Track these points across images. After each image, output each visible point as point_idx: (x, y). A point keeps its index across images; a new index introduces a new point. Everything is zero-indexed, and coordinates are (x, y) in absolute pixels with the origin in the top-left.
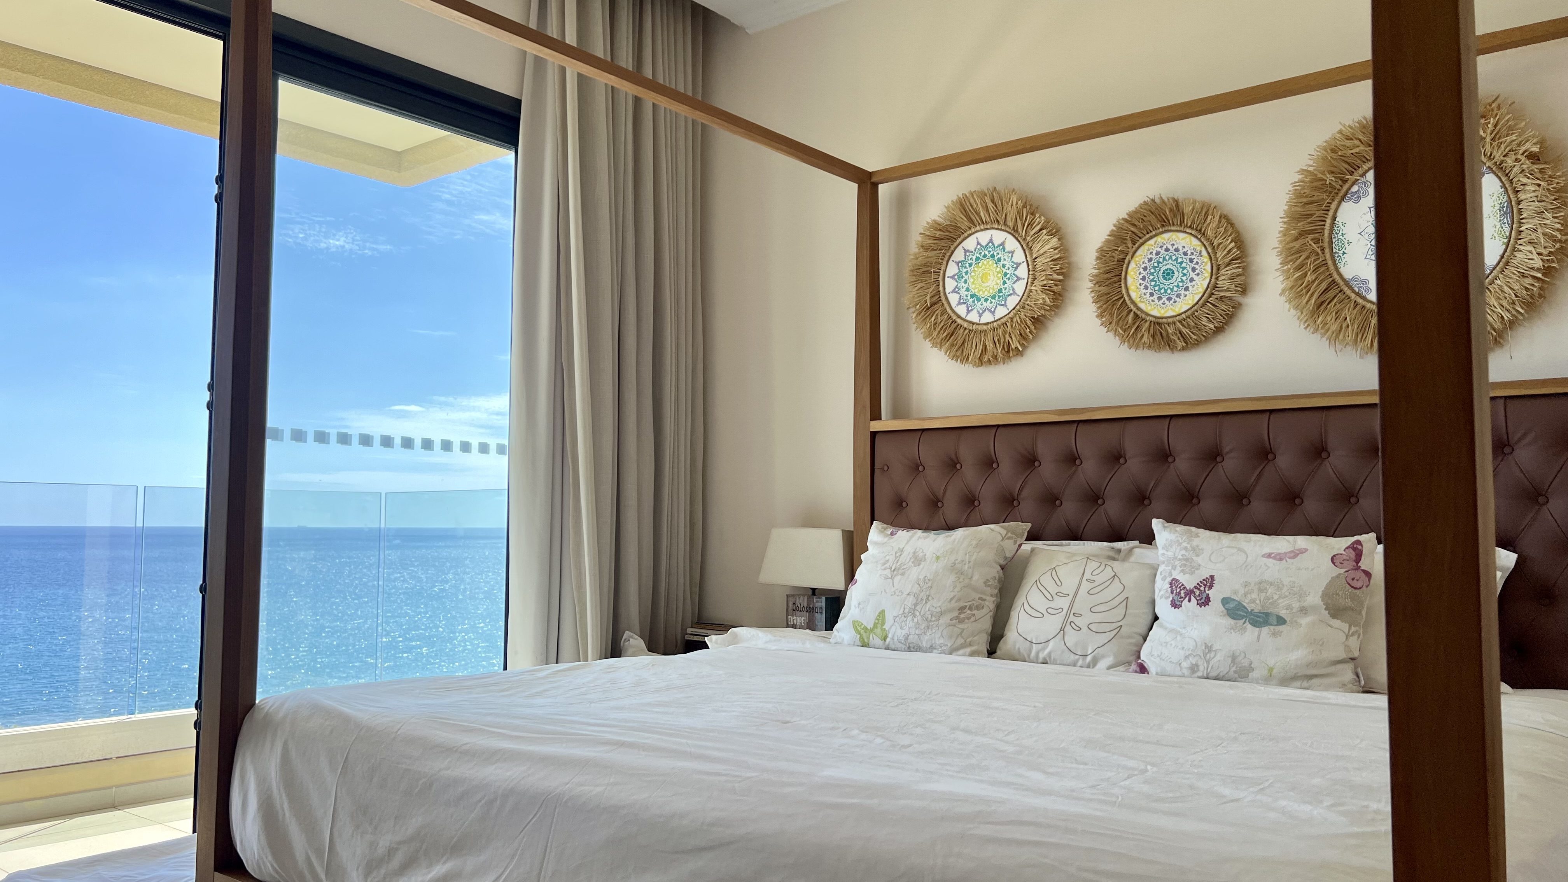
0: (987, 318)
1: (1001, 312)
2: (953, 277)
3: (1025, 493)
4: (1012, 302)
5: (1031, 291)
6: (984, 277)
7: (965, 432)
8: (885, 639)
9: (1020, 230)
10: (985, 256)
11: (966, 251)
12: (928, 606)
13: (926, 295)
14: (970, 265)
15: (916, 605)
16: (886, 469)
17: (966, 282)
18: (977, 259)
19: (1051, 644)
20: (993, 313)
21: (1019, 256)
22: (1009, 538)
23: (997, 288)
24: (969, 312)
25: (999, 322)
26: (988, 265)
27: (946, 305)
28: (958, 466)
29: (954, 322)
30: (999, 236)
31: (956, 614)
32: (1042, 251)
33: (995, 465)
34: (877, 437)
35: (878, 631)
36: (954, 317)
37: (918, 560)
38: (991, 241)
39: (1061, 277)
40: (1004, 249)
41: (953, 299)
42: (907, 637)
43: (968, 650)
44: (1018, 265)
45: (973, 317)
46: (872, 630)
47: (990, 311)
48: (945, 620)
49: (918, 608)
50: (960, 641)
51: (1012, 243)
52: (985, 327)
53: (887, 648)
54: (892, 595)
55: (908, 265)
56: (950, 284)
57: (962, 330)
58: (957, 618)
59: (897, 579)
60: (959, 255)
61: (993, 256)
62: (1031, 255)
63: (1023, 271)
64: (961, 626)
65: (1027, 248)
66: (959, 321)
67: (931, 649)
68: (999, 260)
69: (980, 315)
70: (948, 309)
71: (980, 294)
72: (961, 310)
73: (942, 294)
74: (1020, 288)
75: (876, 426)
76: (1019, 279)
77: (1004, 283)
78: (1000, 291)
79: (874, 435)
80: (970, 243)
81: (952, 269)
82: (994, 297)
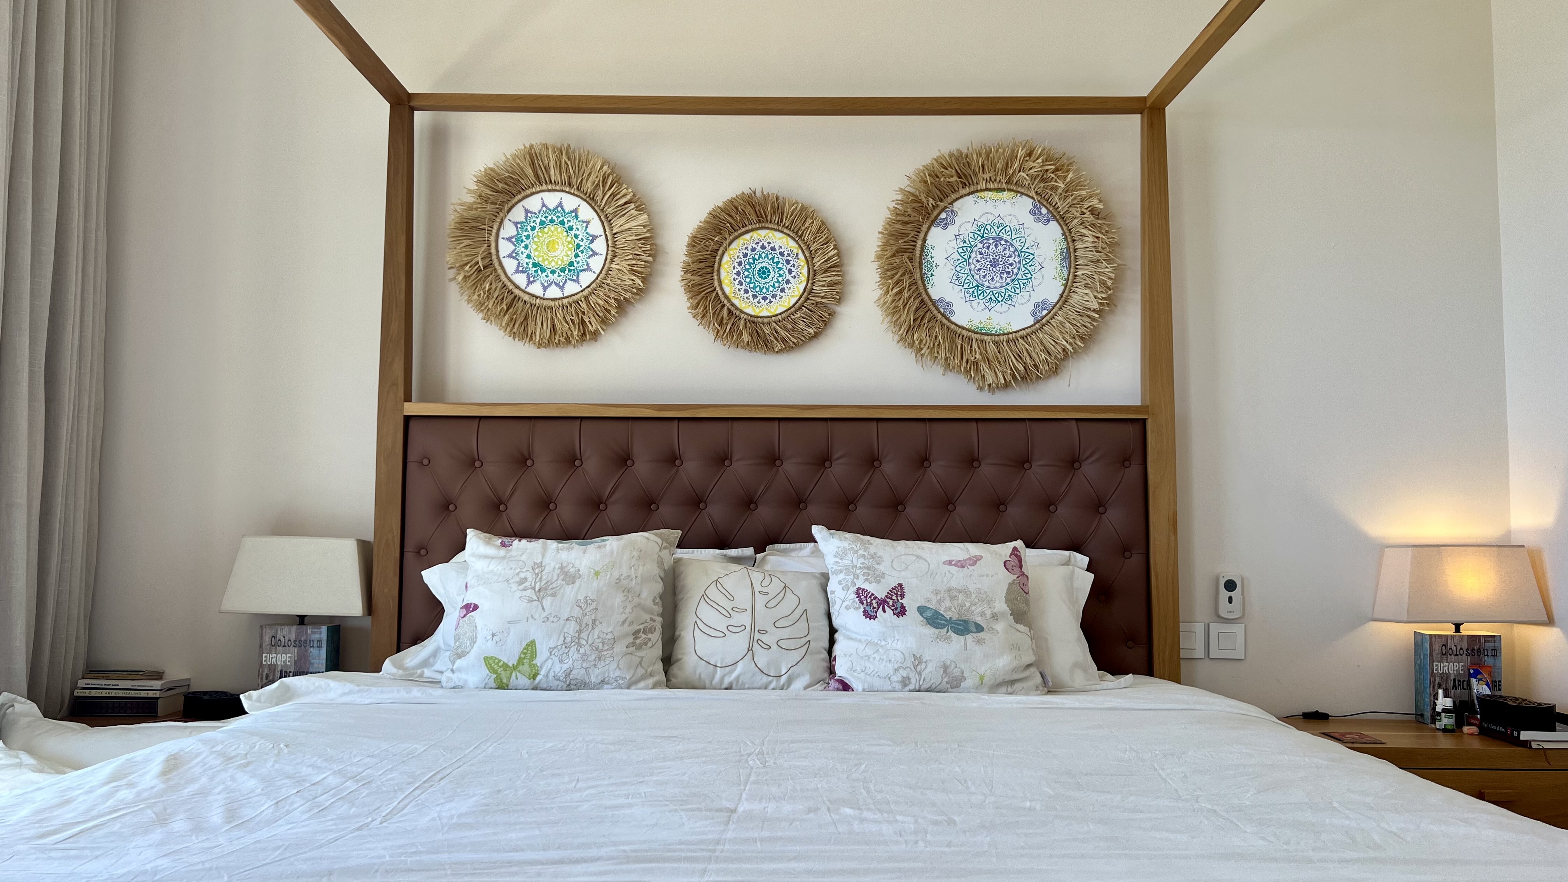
0: (553, 292)
1: (571, 288)
2: (509, 239)
3: (615, 497)
4: (586, 279)
5: (609, 269)
6: (551, 246)
7: (539, 425)
8: (534, 678)
9: (599, 198)
10: (552, 221)
11: (527, 212)
12: (596, 632)
13: (476, 255)
14: (533, 229)
15: (580, 632)
16: (426, 462)
17: (526, 247)
18: (542, 223)
19: (739, 668)
20: (562, 288)
21: (596, 227)
23: (567, 260)
24: (529, 282)
25: (570, 300)
26: (555, 232)
27: (500, 271)
28: (529, 463)
29: (511, 292)
30: (570, 202)
31: (630, 639)
32: (626, 226)
33: (577, 463)
34: (413, 424)
35: (525, 668)
36: (511, 287)
37: (569, 577)
38: (560, 205)
39: (650, 259)
40: (577, 217)
41: (510, 265)
42: (568, 673)
43: (651, 681)
44: (594, 238)
45: (536, 289)
46: (515, 668)
47: (557, 285)
48: (620, 648)
49: (584, 635)
50: (640, 672)
51: (586, 212)
52: (552, 303)
53: (535, 688)
54: (543, 622)
55: (451, 218)
56: (505, 248)
57: (520, 304)
58: (633, 644)
59: (547, 602)
60: (517, 214)
61: (562, 223)
62: (611, 229)
63: (600, 246)
64: (641, 653)
65: (606, 220)
66: (517, 291)
67: (602, 684)
68: (571, 228)
69: (545, 289)
70: (503, 277)
71: (545, 264)
72: (521, 280)
73: (494, 257)
74: (597, 264)
75: (412, 408)
76: (595, 254)
77: (577, 256)
78: (571, 264)
79: (408, 419)
80: (533, 203)
81: (508, 230)
82: (563, 270)
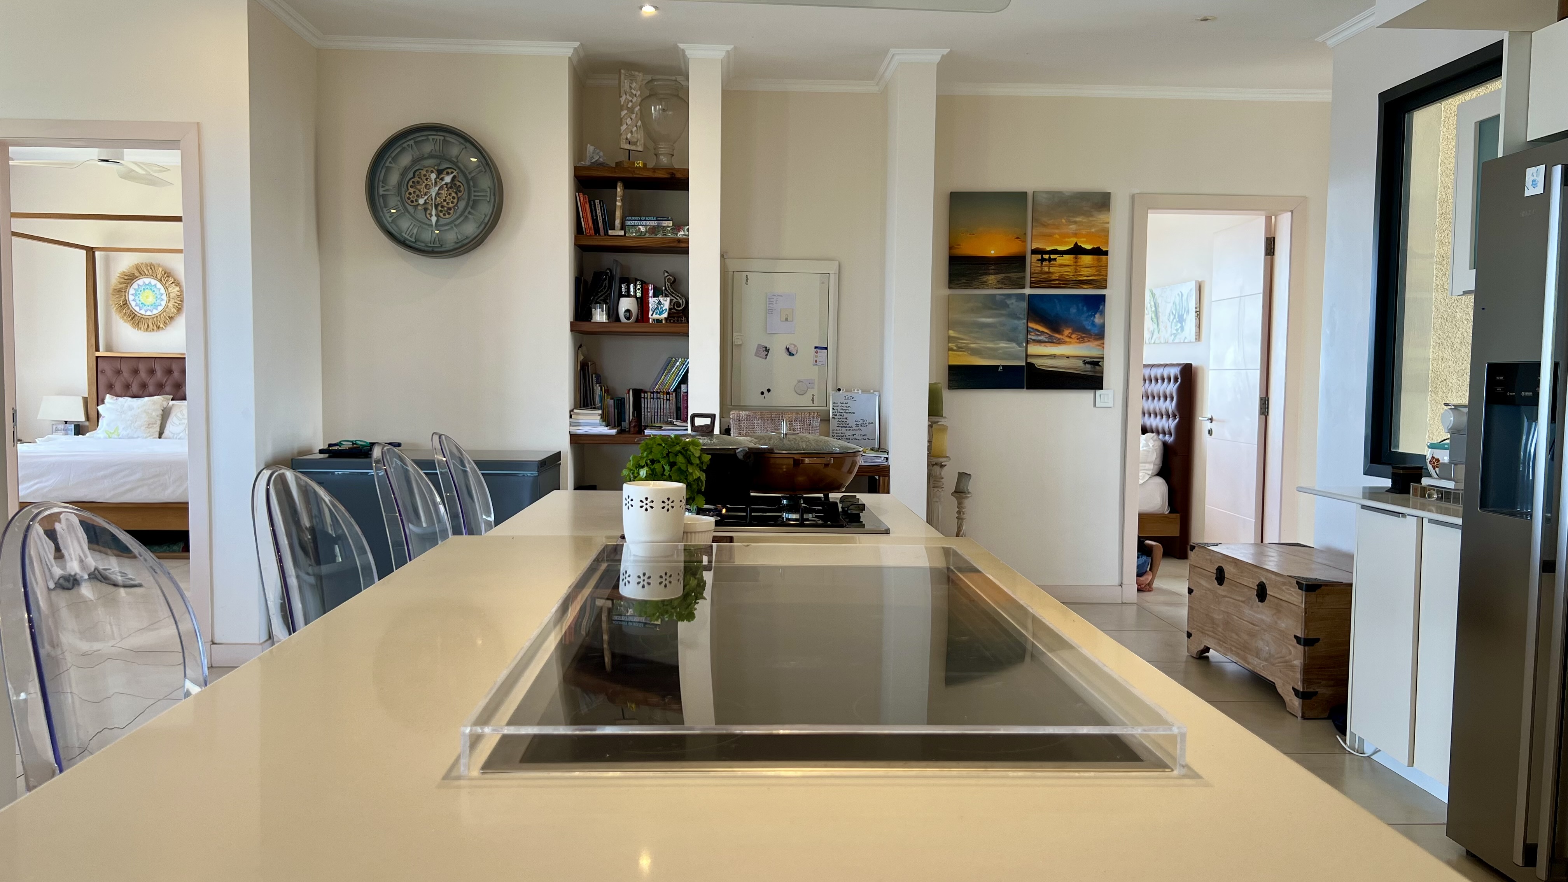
0: (149, 313)
1: (155, 312)
2: (133, 295)
3: (167, 383)
4: (160, 308)
5: (168, 305)
6: (147, 297)
7: (141, 359)
9: (163, 280)
10: (147, 288)
11: (138, 285)
12: (136, 424)
13: (120, 301)
14: (141, 291)
15: (131, 424)
16: (103, 372)
17: (139, 297)
18: (144, 289)
19: (181, 435)
20: (152, 311)
21: (163, 291)
22: (165, 401)
23: (153, 302)
24: (140, 310)
25: (154, 316)
26: (148, 293)
27: (129, 306)
28: (138, 372)
29: (133, 313)
30: (153, 282)
31: (147, 426)
32: (172, 291)
33: (155, 372)
34: (99, 359)
35: (116, 433)
36: (134, 311)
37: (131, 408)
38: (150, 283)
39: (180, 303)
40: (156, 287)
41: (133, 304)
42: (128, 434)
43: (152, 437)
44: (162, 294)
45: (142, 312)
46: (113, 433)
47: (150, 310)
48: (143, 428)
49: (133, 424)
50: (149, 434)
51: (159, 285)
52: (148, 317)
53: (120, 438)
54: (121, 421)
55: (112, 288)
56: (131, 298)
57: (137, 317)
58: (147, 427)
59: (123, 416)
60: (135, 286)
61: (151, 289)
62: (168, 291)
63: (164, 297)
64: (149, 430)
65: (166, 288)
66: (136, 313)
67: (138, 437)
68: (154, 291)
69: (146, 312)
70: (131, 307)
71: (145, 303)
72: (137, 309)
73: (127, 301)
74: (163, 303)
75: (98, 354)
76: (162, 300)
77: (156, 301)
78: (155, 303)
79: (97, 358)
80: (140, 282)
81: (132, 291)
82: (152, 305)
